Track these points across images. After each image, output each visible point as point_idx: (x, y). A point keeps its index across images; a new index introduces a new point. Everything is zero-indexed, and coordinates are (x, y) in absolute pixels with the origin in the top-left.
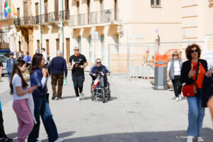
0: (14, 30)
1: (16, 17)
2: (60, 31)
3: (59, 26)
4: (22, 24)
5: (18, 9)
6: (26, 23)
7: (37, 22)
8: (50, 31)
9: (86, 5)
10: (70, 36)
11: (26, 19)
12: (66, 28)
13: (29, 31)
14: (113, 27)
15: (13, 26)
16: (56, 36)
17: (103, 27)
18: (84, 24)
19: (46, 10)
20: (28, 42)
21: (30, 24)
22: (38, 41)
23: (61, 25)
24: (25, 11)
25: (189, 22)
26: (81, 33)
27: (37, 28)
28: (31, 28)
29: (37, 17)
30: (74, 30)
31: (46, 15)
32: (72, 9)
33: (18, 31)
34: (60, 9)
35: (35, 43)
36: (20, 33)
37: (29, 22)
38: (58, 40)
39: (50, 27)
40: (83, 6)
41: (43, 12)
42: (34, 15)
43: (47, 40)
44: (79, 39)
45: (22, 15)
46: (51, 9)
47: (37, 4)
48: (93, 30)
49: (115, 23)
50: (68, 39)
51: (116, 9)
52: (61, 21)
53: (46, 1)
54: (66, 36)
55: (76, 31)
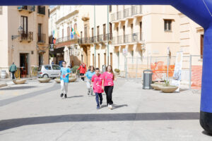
0: (79, 47)
1: (80, 38)
2: (106, 48)
4: (83, 41)
5: (81, 32)
6: (86, 42)
7: (93, 42)
8: (100, 48)
9: (122, 30)
10: (112, 51)
11: (86, 39)
12: (110, 46)
15: (77, 44)
16: (104, 51)
17: (133, 45)
18: (121, 43)
19: (98, 33)
21: (88, 43)
22: (93, 55)
23: (107, 44)
24: (86, 33)
25: (184, 43)
26: (119, 49)
27: (92, 46)
28: (89, 46)
29: (93, 37)
30: (115, 47)
31: (98, 36)
32: (114, 32)
34: (107, 33)
35: (91, 56)
36: (82, 49)
37: (88, 41)
38: (105, 54)
39: (100, 45)
40: (121, 30)
41: (96, 35)
42: (91, 36)
43: (99, 54)
44: (118, 53)
45: (83, 36)
46: (101, 32)
47: (93, 29)
48: (127, 47)
49: (140, 42)
50: (111, 54)
51: (141, 33)
52: (107, 41)
53: (98, 27)
54: (110, 52)
55: (116, 48)
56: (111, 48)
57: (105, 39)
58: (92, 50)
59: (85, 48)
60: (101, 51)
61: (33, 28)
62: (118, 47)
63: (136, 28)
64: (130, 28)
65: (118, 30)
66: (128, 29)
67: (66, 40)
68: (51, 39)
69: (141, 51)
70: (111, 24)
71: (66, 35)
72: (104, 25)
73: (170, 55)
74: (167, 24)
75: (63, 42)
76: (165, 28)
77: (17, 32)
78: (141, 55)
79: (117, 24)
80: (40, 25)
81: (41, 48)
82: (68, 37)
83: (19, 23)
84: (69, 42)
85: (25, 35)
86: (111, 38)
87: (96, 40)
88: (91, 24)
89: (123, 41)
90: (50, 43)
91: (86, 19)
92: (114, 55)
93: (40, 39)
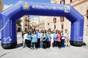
56: (39, 28)
57: (38, 26)
58: (36, 28)
59: (35, 27)
60: (38, 28)
61: (27, 24)
63: (43, 25)
65: (40, 25)
66: (42, 25)
68: (30, 26)
69: (44, 28)
71: (32, 25)
72: (38, 24)
76: (48, 25)
77: (25, 25)
80: (28, 24)
83: (25, 23)
85: (26, 25)
88: (36, 24)
89: (41, 27)
91: (35, 23)
93: (28, 26)
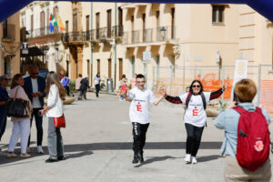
0: (61, 47)
1: (64, 32)
2: (112, 50)
3: (111, 43)
4: (71, 40)
5: (67, 22)
6: (75, 39)
8: (101, 49)
9: (141, 20)
10: (123, 56)
11: (75, 33)
12: (119, 46)
13: (78, 48)
14: (169, 47)
15: (60, 42)
16: (107, 55)
17: (159, 47)
18: (138, 42)
19: (98, 24)
20: (76, 62)
21: (79, 40)
22: (88, 61)
23: (113, 43)
24: (75, 24)
26: (135, 53)
27: (87, 45)
28: (81, 46)
29: (88, 32)
30: (128, 49)
31: (98, 30)
32: (127, 25)
33: (66, 48)
34: (113, 24)
35: (84, 64)
36: (68, 51)
37: (79, 38)
38: (110, 60)
39: (101, 45)
40: (138, 21)
41: (94, 27)
42: (85, 30)
43: (98, 60)
44: (132, 59)
45: (70, 29)
46: (103, 24)
47: (88, 17)
48: (148, 49)
49: (172, 42)
50: (121, 60)
51: (173, 26)
52: (113, 38)
53: (98, 14)
54: (119, 56)
55: (130, 50)
56: (121, 51)
57: (109, 35)
58: (86, 53)
59: (74, 49)
60: (103, 55)
62: (133, 48)
64: (154, 17)
65: (132, 20)
66: (151, 20)
67: (39, 34)
69: (172, 57)
70: (120, 10)
71: (37, 25)
72: (109, 11)
73: (220, 63)
74: (217, 12)
75: (32, 38)
76: (214, 20)
78: (173, 62)
79: (131, 11)
81: (8, 49)
82: (42, 29)
84: (43, 38)
86: (121, 33)
87: (95, 37)
89: (141, 40)
90: (21, 40)
92: (126, 62)
93: (7, 33)
